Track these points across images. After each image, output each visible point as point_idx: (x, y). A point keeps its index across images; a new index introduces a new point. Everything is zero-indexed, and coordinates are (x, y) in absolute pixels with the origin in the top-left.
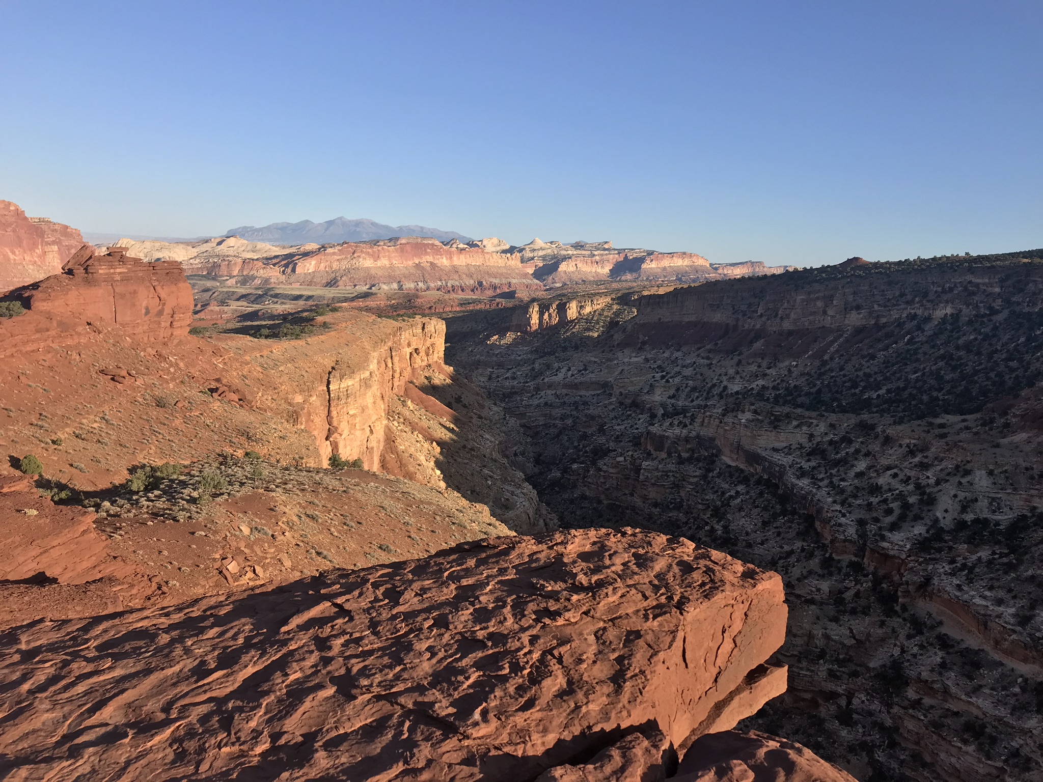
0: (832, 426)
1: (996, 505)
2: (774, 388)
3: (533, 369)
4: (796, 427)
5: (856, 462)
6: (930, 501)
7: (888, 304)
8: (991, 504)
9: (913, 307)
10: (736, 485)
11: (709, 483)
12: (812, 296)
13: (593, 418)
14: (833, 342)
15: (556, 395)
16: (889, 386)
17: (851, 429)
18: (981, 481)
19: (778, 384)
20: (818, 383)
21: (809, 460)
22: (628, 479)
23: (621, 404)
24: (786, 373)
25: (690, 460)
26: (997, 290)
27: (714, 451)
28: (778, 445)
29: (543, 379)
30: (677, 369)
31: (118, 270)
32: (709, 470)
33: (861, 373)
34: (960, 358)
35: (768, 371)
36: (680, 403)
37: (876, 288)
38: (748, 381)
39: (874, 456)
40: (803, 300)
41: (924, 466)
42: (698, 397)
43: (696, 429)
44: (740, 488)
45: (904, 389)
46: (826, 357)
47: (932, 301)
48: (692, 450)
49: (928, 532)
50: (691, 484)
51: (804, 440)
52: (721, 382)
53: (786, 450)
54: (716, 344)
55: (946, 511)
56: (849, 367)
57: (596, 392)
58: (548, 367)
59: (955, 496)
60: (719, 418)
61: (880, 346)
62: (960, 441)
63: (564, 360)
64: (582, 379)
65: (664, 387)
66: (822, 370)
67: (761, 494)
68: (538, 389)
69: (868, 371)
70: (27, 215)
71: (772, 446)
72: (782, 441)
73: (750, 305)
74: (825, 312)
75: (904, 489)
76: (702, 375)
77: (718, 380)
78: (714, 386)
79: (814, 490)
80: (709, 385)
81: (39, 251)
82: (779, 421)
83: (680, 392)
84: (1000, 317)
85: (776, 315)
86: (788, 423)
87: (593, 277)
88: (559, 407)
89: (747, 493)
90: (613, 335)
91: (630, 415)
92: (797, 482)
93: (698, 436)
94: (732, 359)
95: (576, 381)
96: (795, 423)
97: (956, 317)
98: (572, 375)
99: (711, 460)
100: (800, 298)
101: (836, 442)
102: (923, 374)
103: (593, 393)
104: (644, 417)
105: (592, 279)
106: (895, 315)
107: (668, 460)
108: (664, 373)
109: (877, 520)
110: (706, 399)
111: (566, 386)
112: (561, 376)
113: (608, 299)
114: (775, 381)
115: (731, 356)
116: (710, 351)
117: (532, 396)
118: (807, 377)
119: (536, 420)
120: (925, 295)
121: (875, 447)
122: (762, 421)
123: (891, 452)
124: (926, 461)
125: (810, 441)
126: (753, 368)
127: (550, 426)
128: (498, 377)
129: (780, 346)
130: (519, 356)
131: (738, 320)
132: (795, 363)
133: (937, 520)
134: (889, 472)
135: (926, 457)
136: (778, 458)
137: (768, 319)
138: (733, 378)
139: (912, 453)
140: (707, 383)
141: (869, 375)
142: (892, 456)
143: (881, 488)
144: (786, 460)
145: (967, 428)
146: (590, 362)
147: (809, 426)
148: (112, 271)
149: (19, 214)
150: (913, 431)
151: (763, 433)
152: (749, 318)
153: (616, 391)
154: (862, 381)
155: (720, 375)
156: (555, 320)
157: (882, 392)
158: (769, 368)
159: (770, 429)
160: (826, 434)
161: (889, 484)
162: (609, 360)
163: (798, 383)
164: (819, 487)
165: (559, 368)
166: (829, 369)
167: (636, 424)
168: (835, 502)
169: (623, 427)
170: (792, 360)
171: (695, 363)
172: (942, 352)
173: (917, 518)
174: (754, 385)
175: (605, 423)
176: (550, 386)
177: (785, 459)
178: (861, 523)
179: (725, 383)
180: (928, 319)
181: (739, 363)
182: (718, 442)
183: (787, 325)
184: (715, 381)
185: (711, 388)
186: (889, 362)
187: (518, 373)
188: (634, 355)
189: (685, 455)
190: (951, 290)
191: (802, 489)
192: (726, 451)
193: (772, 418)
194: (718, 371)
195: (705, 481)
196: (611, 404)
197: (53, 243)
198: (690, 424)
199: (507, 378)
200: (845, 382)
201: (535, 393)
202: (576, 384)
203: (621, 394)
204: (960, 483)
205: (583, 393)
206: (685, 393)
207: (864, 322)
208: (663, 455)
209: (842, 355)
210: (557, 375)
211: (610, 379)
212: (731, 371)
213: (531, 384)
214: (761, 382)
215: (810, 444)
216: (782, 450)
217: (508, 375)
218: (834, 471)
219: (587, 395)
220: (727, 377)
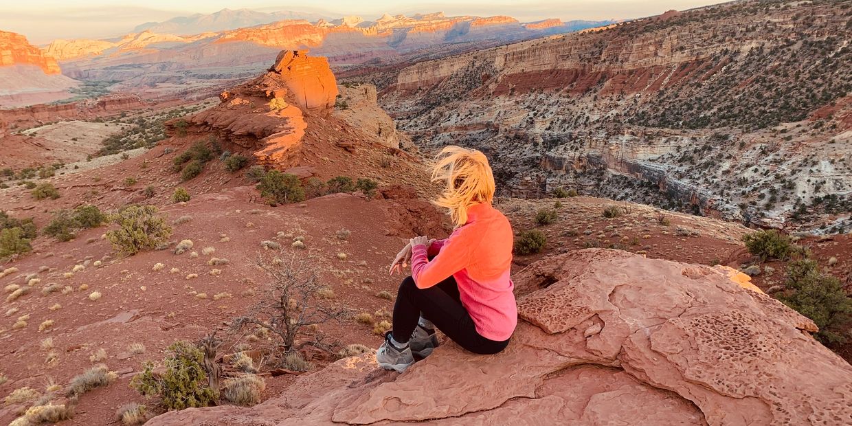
0: (694, 139)
1: (838, 184)
2: (625, 115)
3: (430, 117)
4: (666, 142)
5: (721, 164)
6: (791, 186)
7: (705, 44)
8: (835, 183)
9: (724, 45)
10: (623, 189)
11: (601, 189)
12: (645, 43)
14: (665, 76)
15: (452, 137)
16: (719, 106)
17: (710, 140)
18: (826, 168)
19: (628, 112)
20: (661, 108)
21: (681, 165)
22: (535, 192)
23: (507, 138)
24: (633, 103)
25: (583, 174)
26: (791, 26)
27: (602, 166)
28: (652, 157)
29: (440, 125)
30: (545, 107)
32: (600, 180)
33: (693, 98)
34: (771, 80)
35: (619, 103)
36: (555, 133)
37: (694, 32)
38: (604, 111)
39: (735, 158)
40: (638, 47)
41: (778, 162)
42: (568, 127)
43: (586, 151)
44: (627, 190)
45: (733, 106)
47: (739, 39)
48: (585, 167)
49: (794, 208)
50: (588, 191)
51: (673, 152)
52: (584, 114)
53: (660, 160)
54: (572, 86)
55: (804, 192)
56: (682, 94)
57: (481, 131)
58: (441, 114)
59: (809, 181)
60: (604, 141)
61: (703, 76)
62: (803, 141)
63: (452, 108)
64: (470, 122)
65: (542, 122)
66: (662, 98)
67: (646, 194)
68: (436, 132)
69: (698, 96)
71: (648, 158)
72: (656, 154)
73: (593, 54)
74: (656, 54)
75: (766, 180)
76: (568, 110)
77: (581, 112)
78: (579, 117)
79: (695, 187)
80: (575, 117)
82: (652, 139)
83: (554, 125)
84: (796, 47)
85: (617, 60)
86: (659, 140)
87: (433, 41)
89: (635, 194)
90: (487, 86)
91: (517, 145)
92: (679, 182)
93: (588, 156)
94: (590, 96)
95: (465, 124)
96: (664, 139)
97: (761, 49)
98: (462, 120)
99: (601, 173)
100: (635, 45)
101: (699, 151)
102: (744, 95)
103: (477, 131)
104: (529, 146)
106: (711, 52)
107: (566, 176)
108: (535, 112)
109: (754, 204)
110: (575, 128)
111: (457, 128)
112: (453, 121)
114: (625, 109)
115: (588, 94)
116: (568, 91)
117: (433, 138)
118: (651, 105)
120: (733, 34)
121: (734, 151)
122: (639, 140)
123: (748, 154)
124: (778, 158)
125: (679, 152)
126: (607, 101)
128: (403, 126)
129: (624, 83)
131: (585, 65)
133: (799, 200)
134: (751, 169)
135: (778, 155)
136: (654, 166)
137: (611, 63)
138: (593, 110)
139: (764, 152)
140: (573, 116)
141: (700, 99)
142: (750, 155)
143: (747, 180)
144: (663, 167)
145: (804, 131)
146: (474, 108)
147: (676, 141)
150: (763, 137)
151: (641, 149)
152: (595, 63)
153: (502, 128)
154: (695, 103)
155: (583, 109)
157: (715, 110)
158: (619, 100)
159: (646, 146)
160: (690, 145)
161: (752, 177)
162: (488, 105)
163: (644, 110)
164: (698, 184)
165: (450, 115)
166: (667, 97)
167: (524, 152)
168: (715, 193)
169: (514, 155)
170: (635, 92)
171: (558, 101)
172: (754, 76)
173: (784, 199)
174: (609, 114)
176: (446, 129)
177: (661, 167)
178: (742, 207)
179: (587, 114)
180: (738, 53)
181: (596, 98)
182: (604, 159)
183: (628, 67)
184: (579, 114)
185: (577, 120)
186: (713, 88)
187: (419, 121)
188: (507, 99)
189: (579, 171)
190: (754, 29)
191: (684, 187)
192: (612, 165)
193: (646, 137)
194: (581, 106)
195: (598, 188)
196: (500, 138)
197: (7, 48)
198: (581, 147)
199: (410, 126)
200: (682, 106)
201: (434, 135)
202: (465, 126)
203: (506, 130)
204: (811, 171)
205: (472, 132)
206: (558, 125)
207: (686, 59)
209: (674, 86)
210: (450, 120)
211: (491, 120)
212: (591, 105)
214: (615, 112)
215: (679, 154)
216: (656, 160)
217: (412, 123)
218: (706, 172)
219: (475, 133)
220: (588, 110)
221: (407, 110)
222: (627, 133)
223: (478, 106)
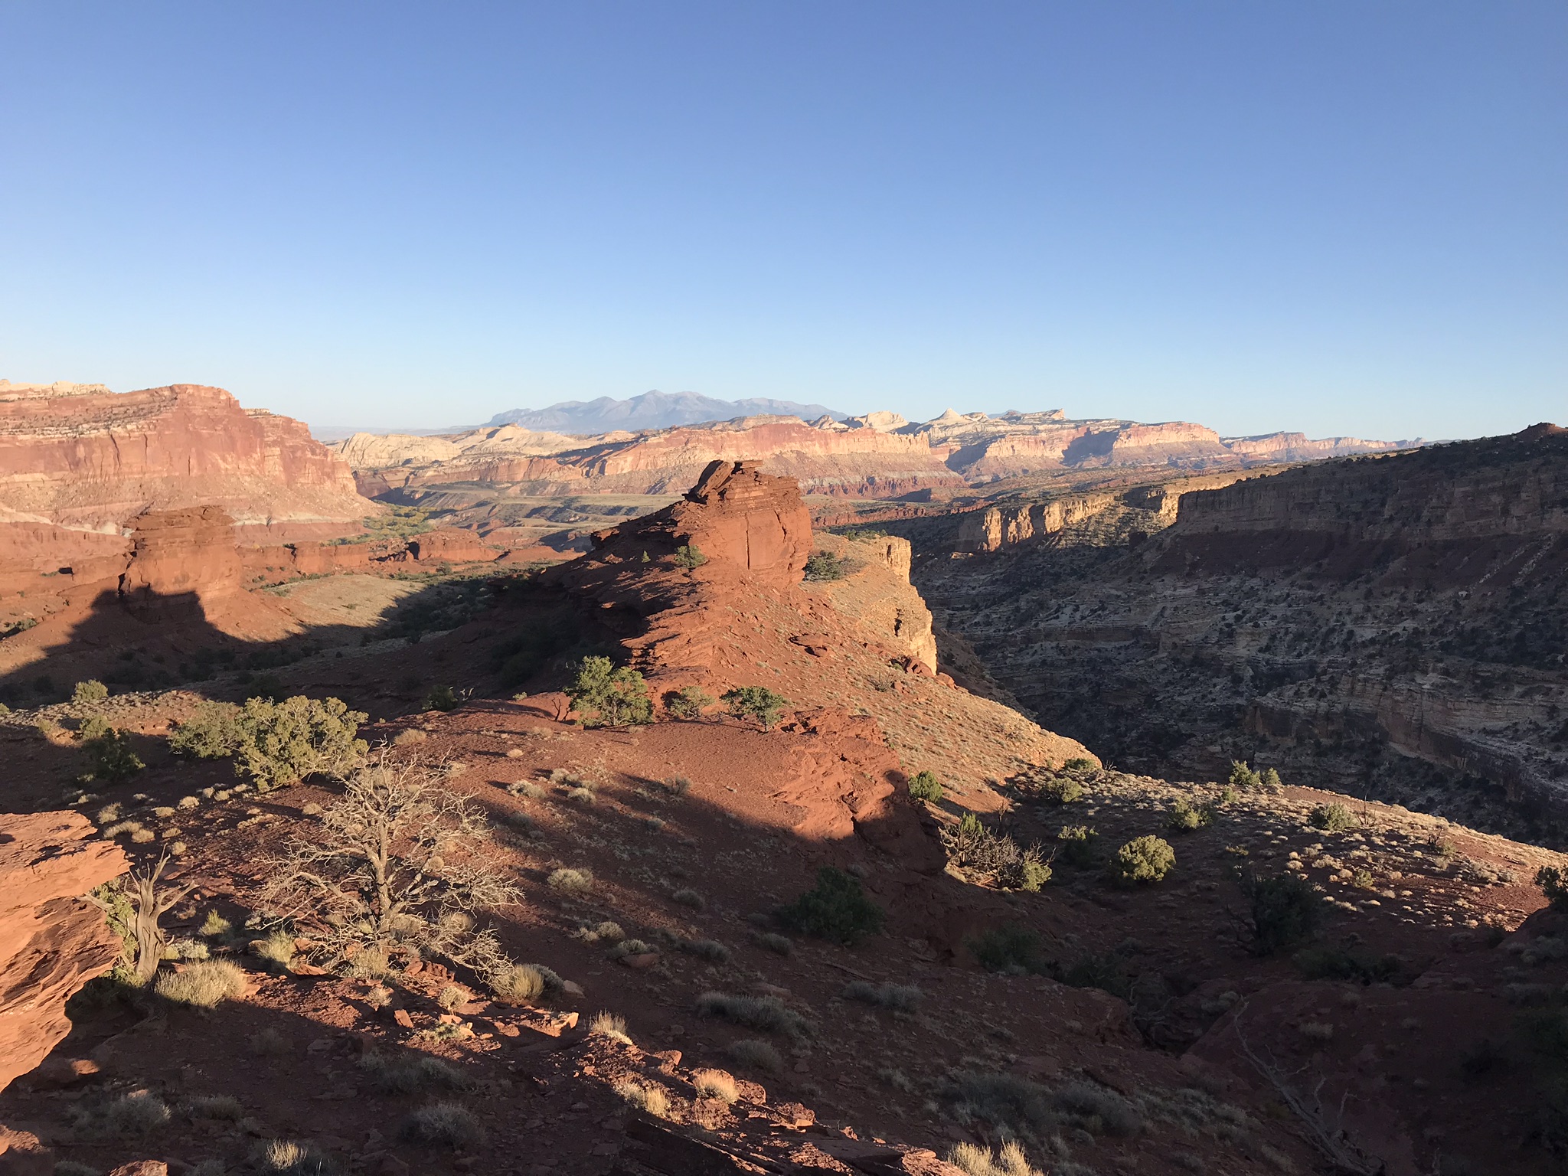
2: (1434, 632)
3: (1018, 609)
4: (1522, 696)
10: (1423, 789)
11: (1374, 785)
12: (1482, 486)
13: (1131, 684)
14: (1524, 559)
15: (1061, 651)
19: (1440, 626)
20: (1514, 623)
21: (1558, 749)
23: (1176, 661)
24: (1451, 608)
25: (1335, 749)
27: (1377, 735)
28: (1490, 724)
30: (1259, 605)
31: (753, 494)
32: (1372, 765)
35: (1419, 607)
36: (1279, 659)
38: (1387, 622)
40: (1466, 495)
42: (1307, 650)
43: (1342, 701)
46: (1516, 583)
48: (1338, 734)
51: (1539, 717)
52: (1344, 624)
53: (1510, 733)
54: (1320, 566)
57: (1122, 644)
58: (1042, 605)
60: (1381, 683)
63: (1065, 595)
64: (1100, 624)
65: (1252, 634)
66: (1518, 603)
67: (1476, 803)
68: (1028, 640)
70: (242, 406)
71: (1482, 726)
72: (1500, 719)
73: (1366, 503)
74: (1506, 512)
76: (1309, 614)
77: (1338, 621)
78: (1332, 630)
80: (1324, 630)
81: (257, 456)
82: (1491, 686)
83: (1277, 642)
85: (1418, 518)
86: (1507, 689)
87: (1040, 464)
88: (1064, 668)
89: (1449, 801)
90: (1140, 555)
91: (1197, 679)
92: (1552, 784)
93: (1346, 712)
94: (1356, 588)
95: (1090, 626)
96: (1518, 689)
98: (1083, 618)
99: (1373, 749)
100: (1459, 491)
103: (1115, 644)
104: (1221, 682)
105: (1038, 467)
107: (1299, 750)
108: (1239, 612)
110: (1322, 652)
111: (1073, 634)
112: (1064, 619)
113: (1110, 499)
114: (1433, 621)
115: (1352, 585)
116: (1310, 577)
117: (1021, 650)
118: (1491, 615)
119: (1029, 687)
122: (1460, 687)
125: (1551, 718)
126: (1394, 602)
127: (1053, 697)
128: (962, 622)
129: (1432, 566)
130: (974, 589)
131: (1348, 526)
132: (1464, 593)
136: (1494, 744)
137: (1404, 525)
138: (1362, 617)
140: (1320, 627)
144: (1515, 750)
146: (1109, 596)
147: (1546, 694)
148: (746, 495)
149: (232, 405)
151: (1464, 705)
152: (1369, 523)
153: (1166, 640)
155: (1340, 614)
156: (1027, 533)
158: (1420, 601)
159: (1476, 699)
162: (1140, 593)
163: (1476, 625)
165: (1060, 607)
166: (1530, 601)
167: (1211, 693)
169: (1190, 698)
170: (1457, 587)
171: (1288, 595)
174: (1398, 629)
175: (1156, 692)
176: (1048, 635)
177: (1512, 747)
179: (1349, 626)
181: (1369, 595)
182: (1381, 721)
183: (1440, 534)
184: (1332, 623)
185: (1326, 636)
187: (994, 616)
188: (1181, 584)
189: (1326, 742)
192: (1399, 734)
193: (1478, 681)
194: (1336, 608)
195: (1367, 782)
196: (1160, 661)
197: (275, 443)
198: (1331, 693)
199: (976, 624)
201: (1024, 646)
202: (1090, 632)
203: (1175, 645)
205: (1102, 644)
206: (1286, 643)
208: (1290, 742)
209: (1546, 579)
210: (1057, 617)
211: (1145, 623)
212: (1358, 608)
213: (1018, 633)
214: (1410, 624)
215: (1553, 723)
216: (1500, 732)
217: (980, 618)
219: (1109, 648)
220: (1352, 617)
221: (974, 592)
222: (1434, 671)
223: (1119, 593)
